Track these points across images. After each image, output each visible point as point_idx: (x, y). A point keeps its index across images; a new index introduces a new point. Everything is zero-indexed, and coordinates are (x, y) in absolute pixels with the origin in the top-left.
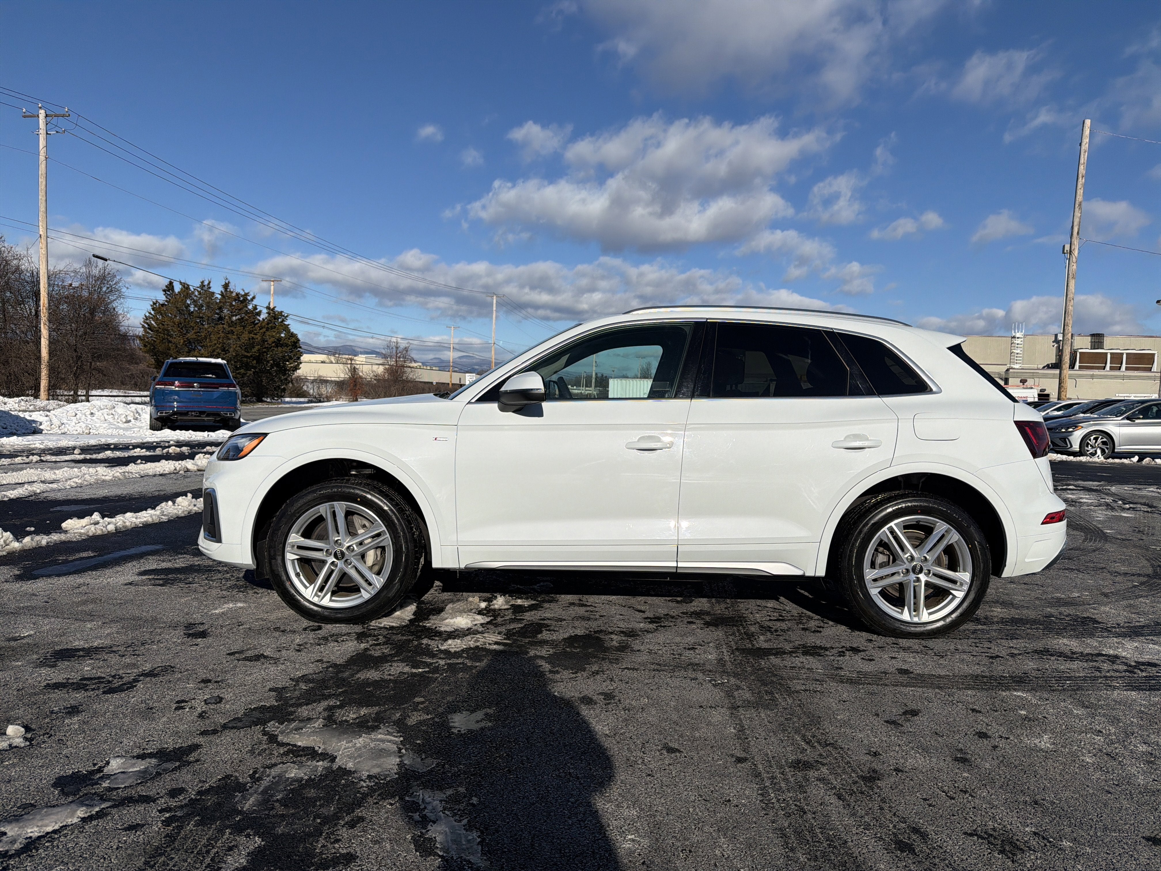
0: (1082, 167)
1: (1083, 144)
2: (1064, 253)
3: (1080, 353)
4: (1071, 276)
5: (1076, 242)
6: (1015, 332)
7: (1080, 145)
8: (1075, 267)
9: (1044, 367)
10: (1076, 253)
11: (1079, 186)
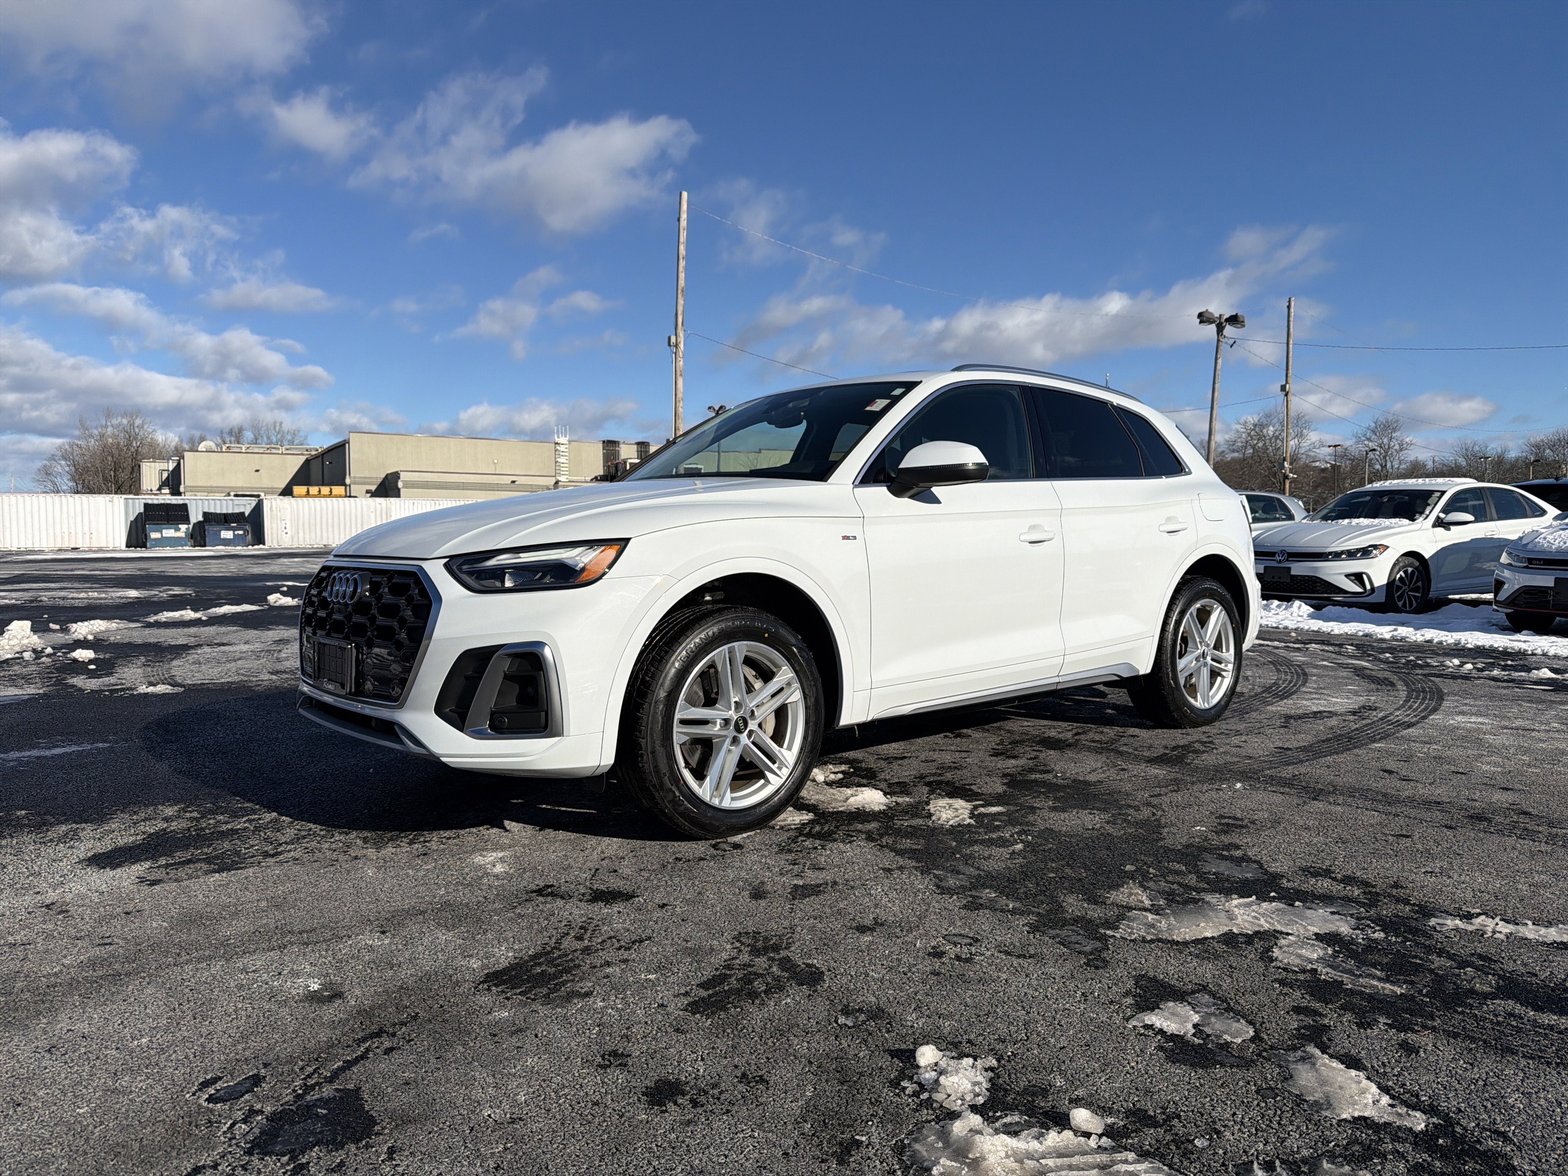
0: (682, 248)
1: (682, 219)
2: (669, 345)
3: (630, 464)
4: (678, 373)
5: (681, 334)
6: (558, 437)
7: (679, 220)
8: (681, 363)
9: (592, 480)
10: (682, 346)
11: (681, 269)
